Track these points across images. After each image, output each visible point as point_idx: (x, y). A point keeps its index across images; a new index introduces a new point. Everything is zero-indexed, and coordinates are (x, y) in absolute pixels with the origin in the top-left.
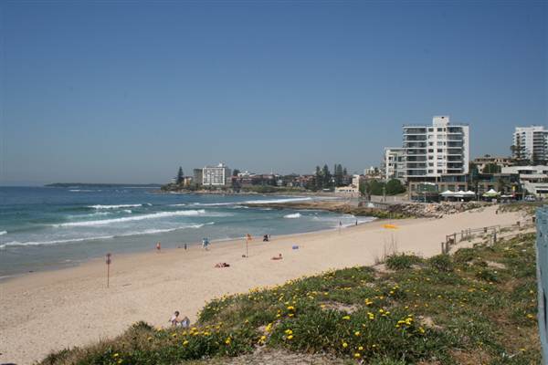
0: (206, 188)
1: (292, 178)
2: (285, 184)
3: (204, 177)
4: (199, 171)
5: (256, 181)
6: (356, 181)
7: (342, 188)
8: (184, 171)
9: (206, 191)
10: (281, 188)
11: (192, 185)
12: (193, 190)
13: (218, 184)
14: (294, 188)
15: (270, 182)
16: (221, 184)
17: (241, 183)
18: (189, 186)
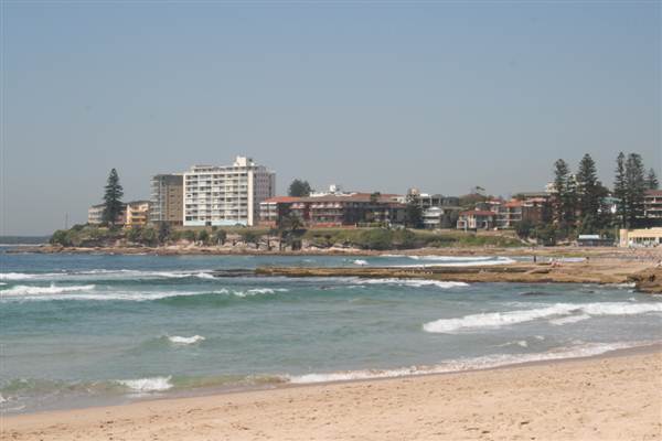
0: (191, 235)
1: (477, 203)
2: (450, 221)
3: (186, 201)
4: (170, 182)
5: (355, 212)
7: (640, 233)
8: (121, 182)
9: (192, 246)
10: (436, 232)
11: (150, 225)
12: (151, 242)
13: (232, 222)
14: (482, 233)
15: (401, 215)
16: (244, 222)
17: (306, 217)
18: (138, 229)
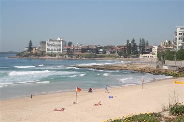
0: (48, 55)
1: (110, 48)
2: (104, 52)
3: (47, 47)
4: (43, 43)
5: (84, 50)
6: (155, 50)
7: (144, 55)
8: (32, 43)
9: (49, 57)
10: (101, 54)
11: (39, 52)
12: (39, 56)
13: (57, 52)
14: (111, 55)
15: (94, 51)
16: (60, 52)
17: (73, 51)
18: (37, 53)
